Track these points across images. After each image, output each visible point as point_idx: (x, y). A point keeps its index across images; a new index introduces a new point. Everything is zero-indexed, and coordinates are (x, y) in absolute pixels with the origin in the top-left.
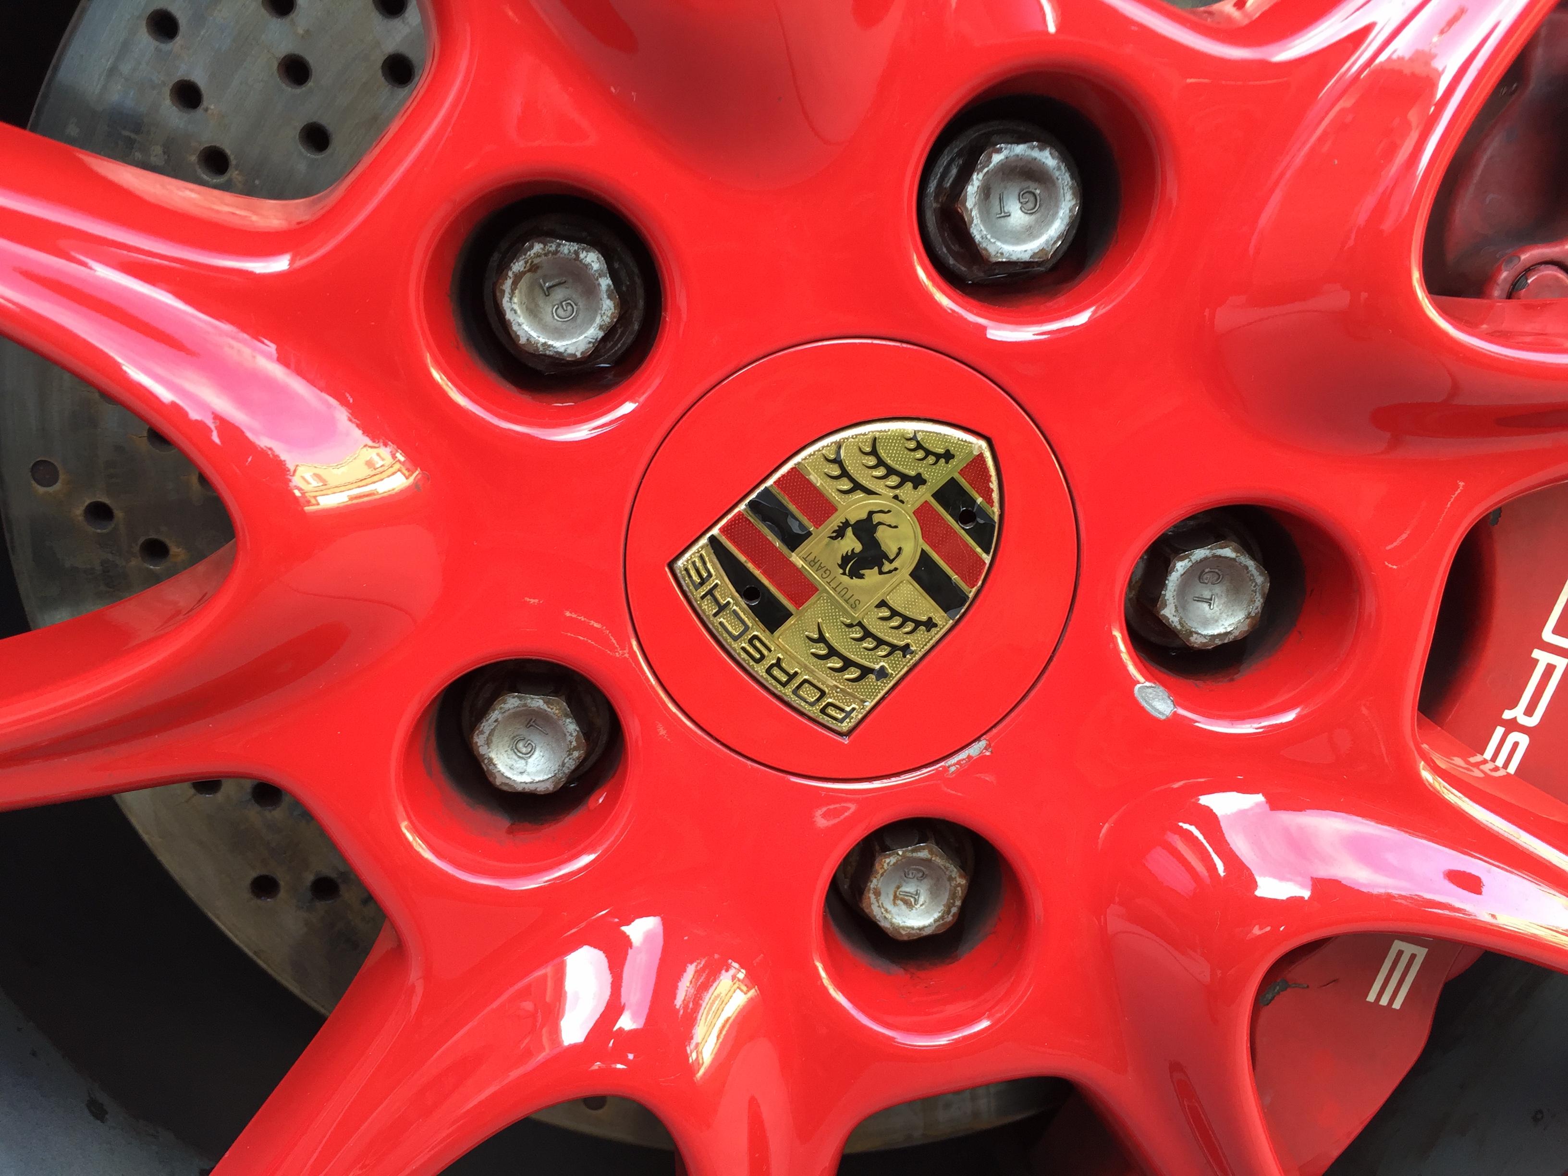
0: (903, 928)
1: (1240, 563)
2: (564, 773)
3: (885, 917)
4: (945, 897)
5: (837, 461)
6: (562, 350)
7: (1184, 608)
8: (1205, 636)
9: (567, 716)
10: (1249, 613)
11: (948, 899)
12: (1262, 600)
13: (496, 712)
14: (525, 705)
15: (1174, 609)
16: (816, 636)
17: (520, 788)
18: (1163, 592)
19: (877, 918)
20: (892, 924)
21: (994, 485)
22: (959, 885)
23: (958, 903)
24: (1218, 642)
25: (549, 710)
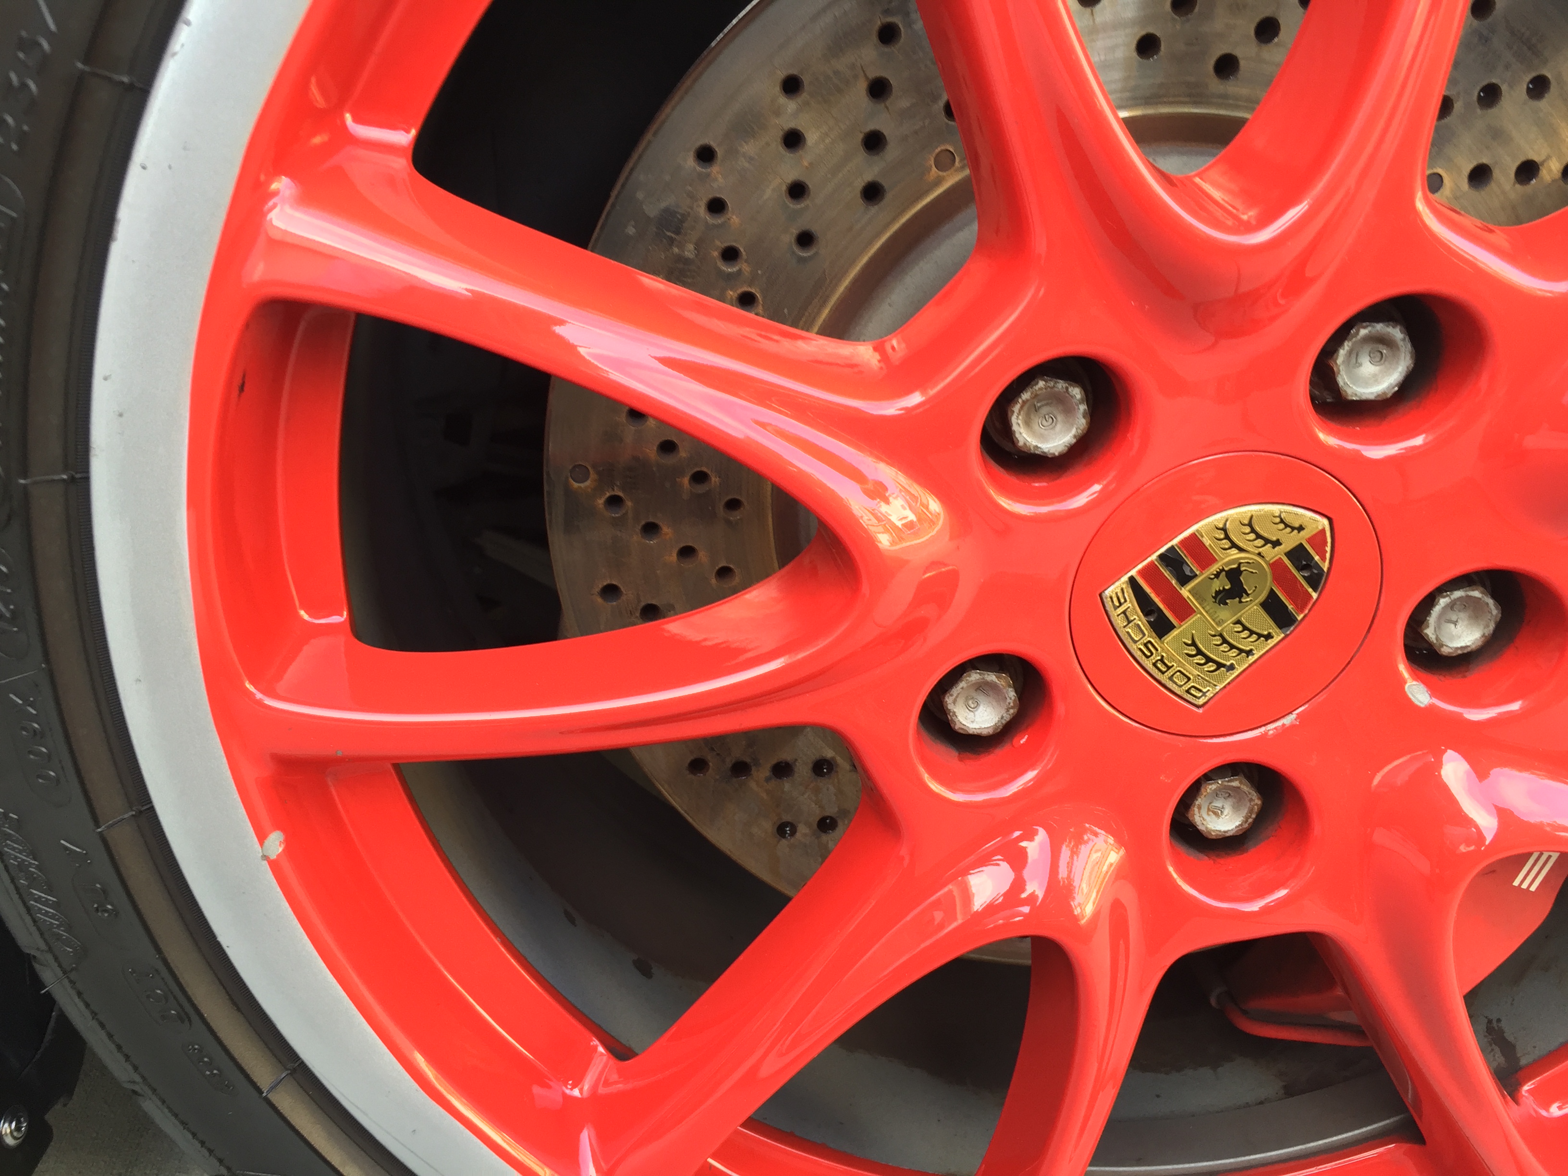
0: (1214, 831)
1: (1484, 601)
2: (1002, 723)
3: (1203, 824)
4: (1245, 812)
5: (1224, 529)
6: (1046, 450)
7: (1439, 628)
8: (1451, 648)
9: (1010, 686)
10: (1484, 634)
11: (1247, 813)
12: (1494, 626)
13: (963, 682)
14: (983, 679)
15: (1433, 629)
16: (1190, 642)
17: (971, 732)
18: (1428, 618)
19: (1197, 823)
20: (1207, 828)
21: (1328, 549)
22: (1256, 804)
23: (1254, 816)
24: (1460, 652)
25: (998, 682)
